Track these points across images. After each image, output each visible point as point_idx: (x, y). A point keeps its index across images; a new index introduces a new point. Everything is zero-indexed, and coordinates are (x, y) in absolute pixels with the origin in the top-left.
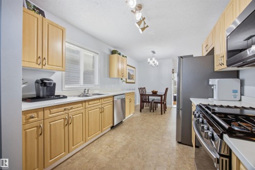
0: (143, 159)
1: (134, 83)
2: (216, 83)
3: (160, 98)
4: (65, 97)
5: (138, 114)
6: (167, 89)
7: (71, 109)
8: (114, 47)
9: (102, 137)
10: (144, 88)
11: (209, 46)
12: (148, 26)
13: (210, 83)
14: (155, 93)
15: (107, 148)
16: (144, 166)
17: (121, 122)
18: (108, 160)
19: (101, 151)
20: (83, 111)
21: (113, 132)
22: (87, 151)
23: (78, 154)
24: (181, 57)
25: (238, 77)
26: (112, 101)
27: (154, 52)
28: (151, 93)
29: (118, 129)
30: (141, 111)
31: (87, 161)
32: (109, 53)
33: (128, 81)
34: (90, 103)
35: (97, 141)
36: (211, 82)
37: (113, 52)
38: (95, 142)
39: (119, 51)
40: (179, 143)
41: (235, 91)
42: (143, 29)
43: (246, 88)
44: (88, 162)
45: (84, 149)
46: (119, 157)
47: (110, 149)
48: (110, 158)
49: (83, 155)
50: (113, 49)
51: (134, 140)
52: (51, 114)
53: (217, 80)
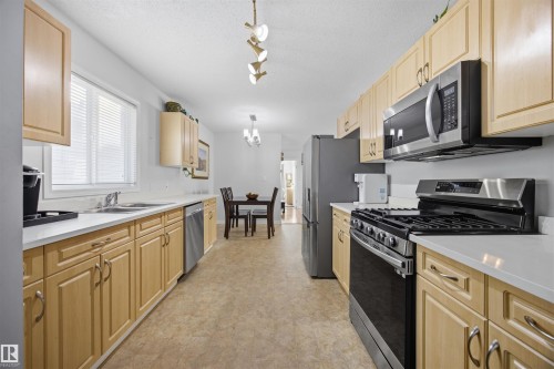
0: (270, 317)
1: (207, 178)
2: (363, 180)
3: (265, 207)
4: (72, 215)
5: (224, 243)
6: (276, 190)
7: (108, 241)
8: (170, 95)
9: (165, 303)
10: (230, 189)
11: (350, 124)
12: (265, 73)
13: (356, 180)
14: (252, 199)
15: (190, 319)
16: (276, 326)
17: (196, 266)
18: (204, 339)
19: (179, 329)
20: (130, 246)
21: (186, 287)
22: (142, 340)
23: (118, 353)
24: (318, 137)
25: (384, 172)
26: (181, 218)
27: (253, 118)
28: (246, 199)
29: (194, 278)
30: (226, 236)
31: (155, 357)
32: (159, 107)
33: (197, 173)
34: (145, 224)
35: (156, 313)
36: (358, 177)
37: (170, 107)
38: (152, 316)
39: (183, 107)
40: (314, 277)
41: (382, 191)
42: (258, 76)
43: (393, 186)
44: (160, 357)
45: (131, 339)
46: (225, 326)
47: (198, 319)
48: (205, 335)
49: (137, 352)
50: (168, 100)
51: (238, 291)
52: (61, 260)
53: (364, 175)
